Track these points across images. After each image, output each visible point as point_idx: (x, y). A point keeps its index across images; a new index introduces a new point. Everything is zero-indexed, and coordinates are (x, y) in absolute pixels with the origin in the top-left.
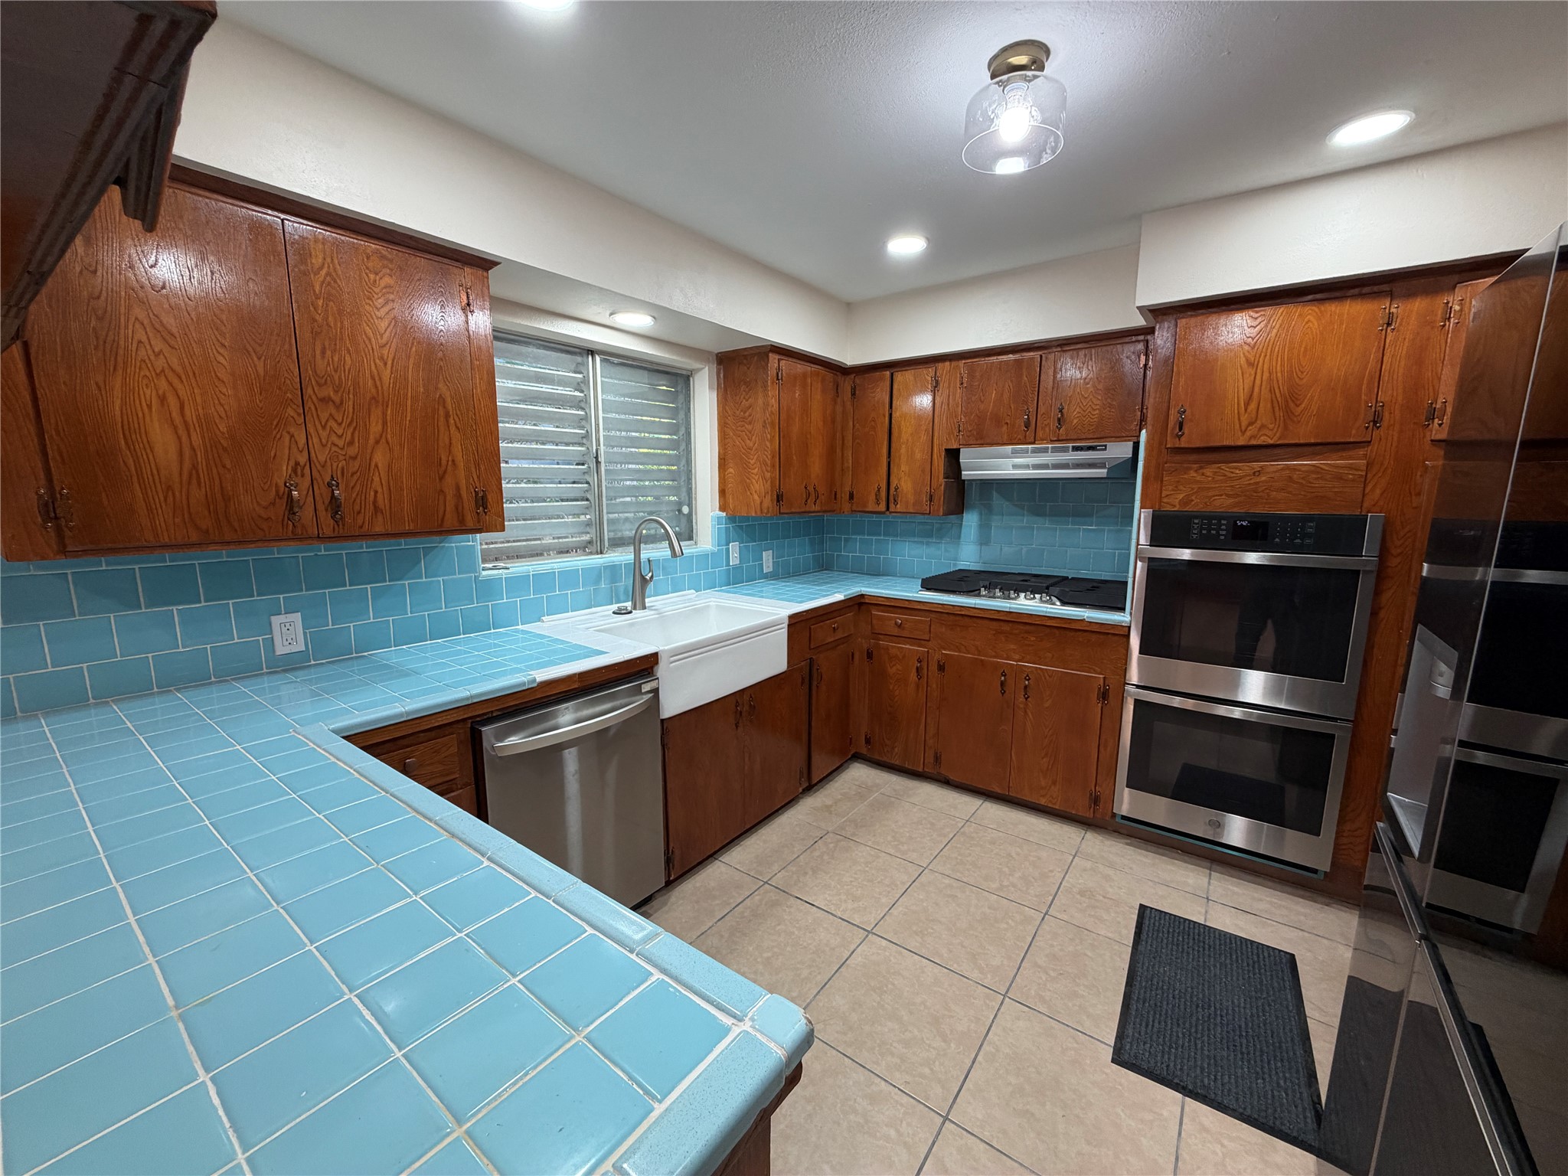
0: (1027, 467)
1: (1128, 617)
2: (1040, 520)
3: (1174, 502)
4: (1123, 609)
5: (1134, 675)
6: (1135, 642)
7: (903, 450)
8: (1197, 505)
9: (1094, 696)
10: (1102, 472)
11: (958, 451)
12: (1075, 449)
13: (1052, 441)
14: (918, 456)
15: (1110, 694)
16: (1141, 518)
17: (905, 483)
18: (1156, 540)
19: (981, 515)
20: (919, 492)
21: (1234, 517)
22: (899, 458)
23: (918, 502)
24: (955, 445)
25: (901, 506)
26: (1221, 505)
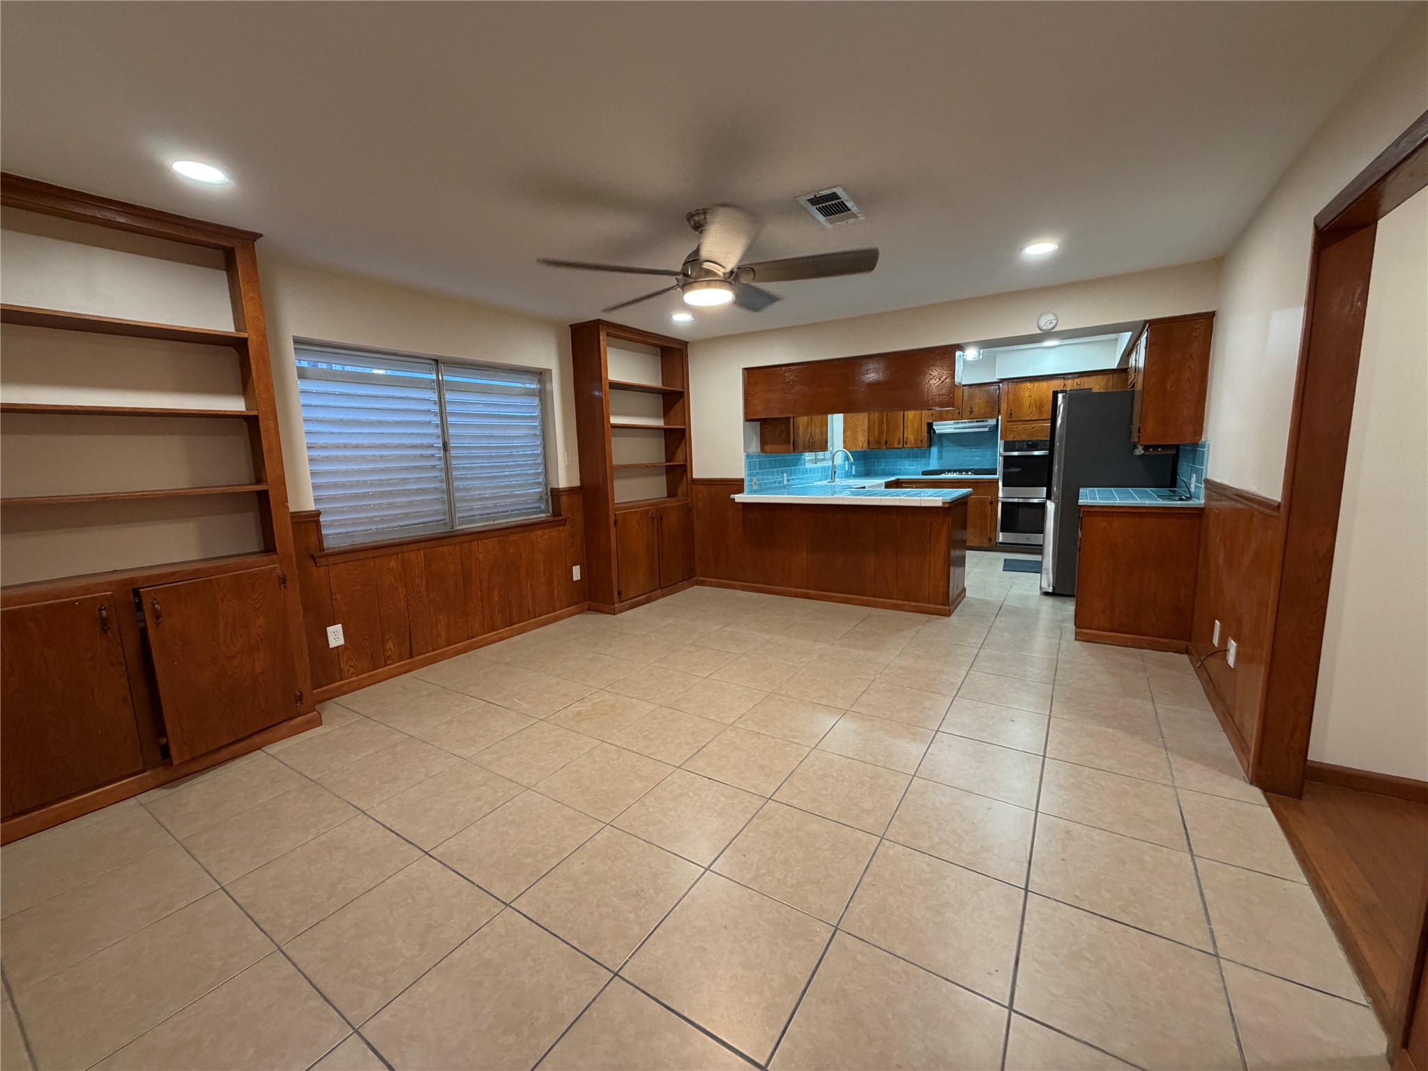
0: (958, 428)
1: (999, 476)
3: (1010, 438)
4: (996, 474)
5: (1001, 494)
6: (1000, 484)
7: (909, 424)
8: (1017, 438)
9: (988, 503)
10: (987, 429)
11: (932, 423)
12: (977, 422)
13: (967, 419)
14: (916, 425)
15: (993, 503)
16: (1000, 443)
17: (910, 436)
18: (1005, 450)
19: (938, 447)
20: (915, 440)
21: (1028, 441)
22: (908, 427)
23: (916, 443)
24: (931, 421)
25: (908, 446)
26: (1024, 438)
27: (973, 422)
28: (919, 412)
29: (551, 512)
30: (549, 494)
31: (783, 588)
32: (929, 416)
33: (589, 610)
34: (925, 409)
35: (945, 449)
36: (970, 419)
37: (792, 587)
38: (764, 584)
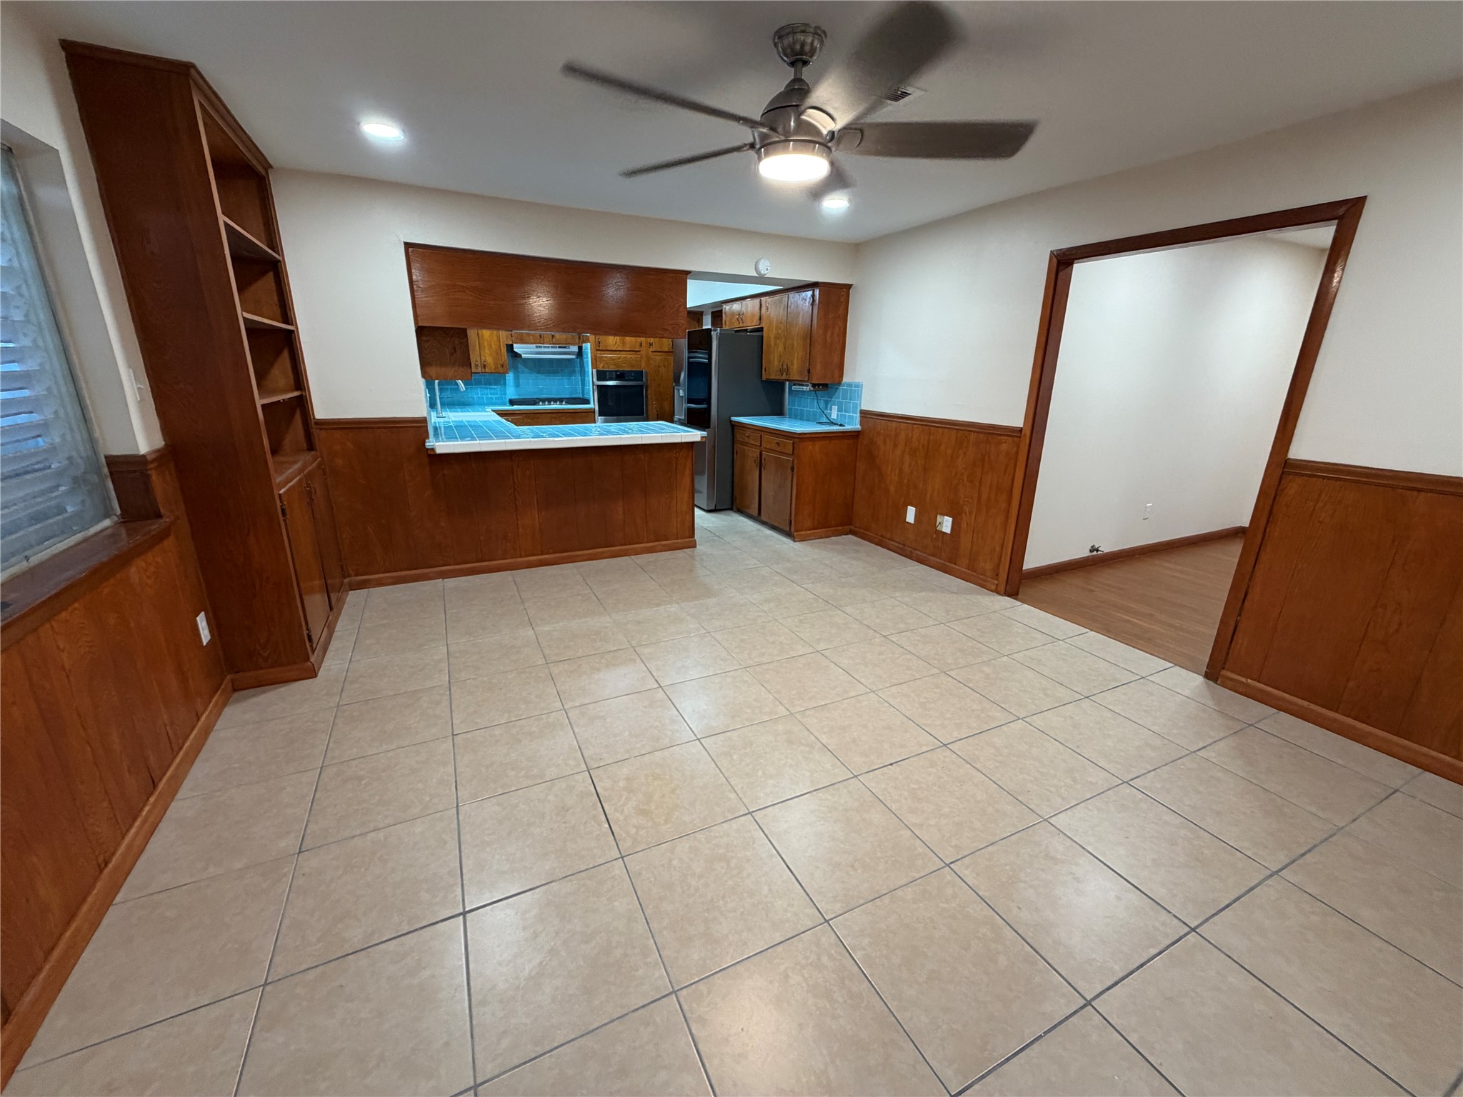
0: (539, 353)
1: (592, 406)
2: (540, 375)
3: (601, 367)
4: (589, 404)
6: (597, 413)
7: (486, 344)
8: (609, 368)
10: (572, 357)
11: (512, 345)
12: (560, 347)
13: (550, 344)
14: (494, 347)
16: (591, 371)
17: (488, 358)
18: (597, 379)
19: (514, 373)
20: (496, 364)
21: (616, 371)
22: (484, 347)
23: (496, 368)
24: (511, 343)
25: (487, 370)
26: (612, 368)
27: (555, 347)
28: (495, 332)
29: (119, 512)
30: (106, 470)
31: (509, 561)
32: (507, 337)
33: (235, 690)
34: (502, 329)
35: (521, 375)
36: (553, 344)
37: (521, 557)
38: (478, 561)
